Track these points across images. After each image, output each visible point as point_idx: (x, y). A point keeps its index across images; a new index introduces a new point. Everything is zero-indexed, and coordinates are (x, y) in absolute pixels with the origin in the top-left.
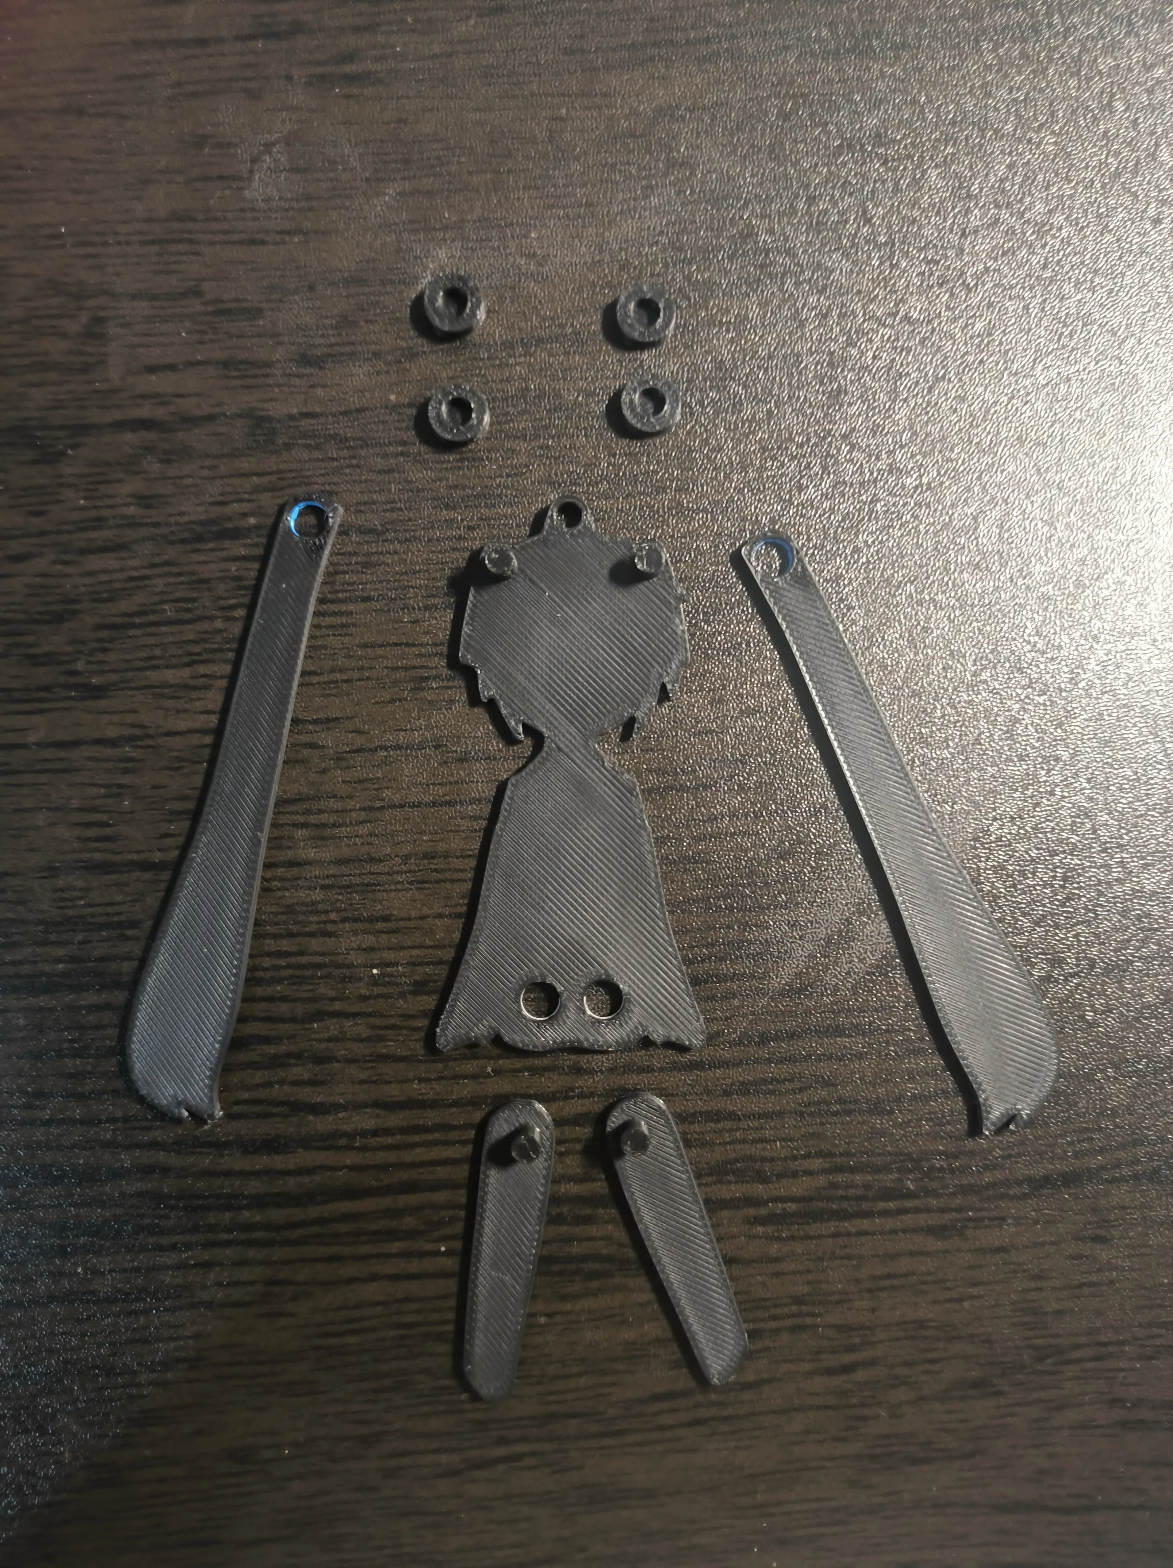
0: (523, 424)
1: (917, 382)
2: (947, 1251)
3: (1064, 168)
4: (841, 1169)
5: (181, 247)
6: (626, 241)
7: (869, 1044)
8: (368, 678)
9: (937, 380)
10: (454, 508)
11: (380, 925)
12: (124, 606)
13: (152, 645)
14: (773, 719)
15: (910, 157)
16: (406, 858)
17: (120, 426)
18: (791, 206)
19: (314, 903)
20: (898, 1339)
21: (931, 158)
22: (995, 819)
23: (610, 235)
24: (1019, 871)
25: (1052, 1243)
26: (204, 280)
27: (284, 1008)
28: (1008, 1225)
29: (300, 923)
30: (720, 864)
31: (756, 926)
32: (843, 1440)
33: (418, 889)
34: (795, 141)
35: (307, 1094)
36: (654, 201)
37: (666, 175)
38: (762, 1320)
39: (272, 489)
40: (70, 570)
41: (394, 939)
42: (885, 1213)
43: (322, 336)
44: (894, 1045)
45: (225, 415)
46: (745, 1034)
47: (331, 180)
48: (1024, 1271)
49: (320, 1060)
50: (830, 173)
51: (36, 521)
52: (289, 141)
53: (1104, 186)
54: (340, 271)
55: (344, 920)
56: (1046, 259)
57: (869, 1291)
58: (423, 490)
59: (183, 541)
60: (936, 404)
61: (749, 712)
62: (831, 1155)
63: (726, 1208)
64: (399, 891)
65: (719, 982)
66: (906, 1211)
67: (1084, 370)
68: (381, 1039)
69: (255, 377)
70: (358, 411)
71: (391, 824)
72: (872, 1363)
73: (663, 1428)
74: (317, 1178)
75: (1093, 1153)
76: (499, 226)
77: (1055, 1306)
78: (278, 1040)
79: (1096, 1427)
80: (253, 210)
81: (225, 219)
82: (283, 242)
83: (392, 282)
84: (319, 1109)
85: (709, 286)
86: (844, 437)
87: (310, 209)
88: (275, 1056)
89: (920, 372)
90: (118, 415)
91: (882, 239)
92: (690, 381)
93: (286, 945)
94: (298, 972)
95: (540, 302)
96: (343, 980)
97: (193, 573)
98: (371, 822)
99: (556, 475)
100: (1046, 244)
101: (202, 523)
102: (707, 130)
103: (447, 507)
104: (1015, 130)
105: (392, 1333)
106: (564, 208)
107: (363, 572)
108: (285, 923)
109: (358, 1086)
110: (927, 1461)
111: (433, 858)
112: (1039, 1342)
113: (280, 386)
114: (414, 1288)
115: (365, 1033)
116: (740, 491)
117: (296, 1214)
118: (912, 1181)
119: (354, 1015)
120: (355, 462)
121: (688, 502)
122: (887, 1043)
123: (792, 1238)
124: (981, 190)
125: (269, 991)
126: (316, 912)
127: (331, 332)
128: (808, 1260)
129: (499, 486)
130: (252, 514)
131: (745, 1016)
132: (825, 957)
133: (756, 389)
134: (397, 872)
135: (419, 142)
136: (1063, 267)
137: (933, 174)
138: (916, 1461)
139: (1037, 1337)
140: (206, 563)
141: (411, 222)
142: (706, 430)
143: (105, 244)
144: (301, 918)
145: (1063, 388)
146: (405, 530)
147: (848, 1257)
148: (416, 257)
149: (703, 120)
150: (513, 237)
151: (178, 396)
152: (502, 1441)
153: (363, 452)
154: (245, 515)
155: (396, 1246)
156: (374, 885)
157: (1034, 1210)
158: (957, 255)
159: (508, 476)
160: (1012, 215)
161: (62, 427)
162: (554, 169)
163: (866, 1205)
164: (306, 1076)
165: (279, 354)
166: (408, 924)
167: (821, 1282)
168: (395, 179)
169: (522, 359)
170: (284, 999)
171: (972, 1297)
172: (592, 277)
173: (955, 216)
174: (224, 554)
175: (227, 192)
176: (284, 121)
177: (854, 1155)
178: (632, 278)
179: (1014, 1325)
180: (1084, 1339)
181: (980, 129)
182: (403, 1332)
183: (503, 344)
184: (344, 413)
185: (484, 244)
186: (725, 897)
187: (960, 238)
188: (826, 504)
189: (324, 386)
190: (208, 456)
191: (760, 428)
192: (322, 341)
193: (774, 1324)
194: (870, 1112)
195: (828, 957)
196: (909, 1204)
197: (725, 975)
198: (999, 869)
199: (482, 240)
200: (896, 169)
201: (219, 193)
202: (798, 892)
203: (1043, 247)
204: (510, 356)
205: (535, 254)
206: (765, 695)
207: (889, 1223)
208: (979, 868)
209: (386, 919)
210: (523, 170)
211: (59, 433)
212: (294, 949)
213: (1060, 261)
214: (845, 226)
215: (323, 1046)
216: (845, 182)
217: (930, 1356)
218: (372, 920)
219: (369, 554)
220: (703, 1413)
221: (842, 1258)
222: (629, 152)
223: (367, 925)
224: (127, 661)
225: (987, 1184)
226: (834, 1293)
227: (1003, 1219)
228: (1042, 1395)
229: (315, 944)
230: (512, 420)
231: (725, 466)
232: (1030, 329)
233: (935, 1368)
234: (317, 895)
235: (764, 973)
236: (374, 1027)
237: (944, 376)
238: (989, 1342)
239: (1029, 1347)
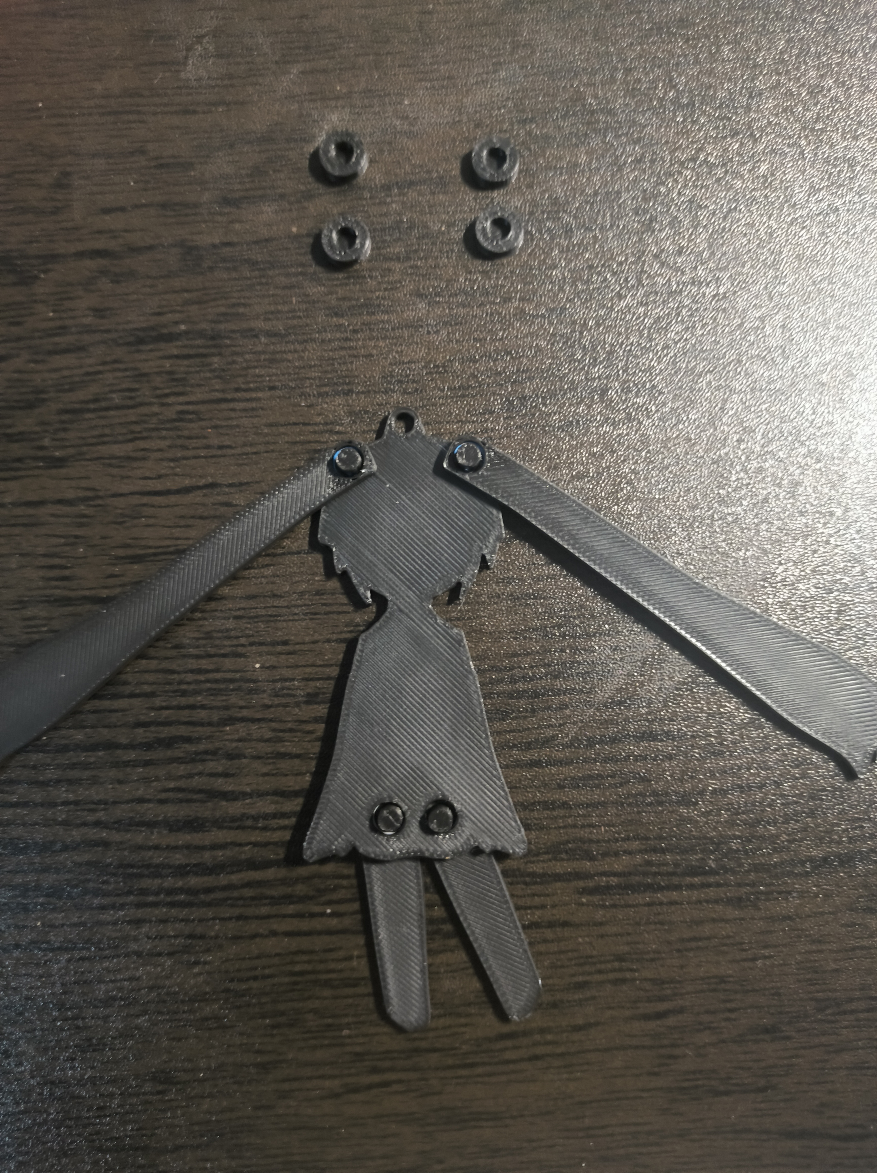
0: (398, 249)
1: (714, 212)
2: (743, 919)
3: (832, 42)
4: (655, 850)
5: (131, 117)
6: (480, 105)
7: (677, 747)
8: (273, 451)
9: (730, 211)
10: (342, 316)
11: (279, 648)
12: (81, 395)
13: (103, 426)
14: (598, 483)
15: (707, 37)
16: (302, 594)
17: (80, 255)
18: (612, 76)
19: (228, 630)
20: (702, 991)
21: (724, 36)
22: (780, 564)
23: (467, 101)
24: (801, 606)
25: (830, 913)
26: (148, 141)
27: (203, 714)
28: (793, 897)
29: (216, 646)
30: (555, 599)
31: (585, 650)
32: (656, 1074)
33: (311, 619)
34: (615, 26)
35: (220, 784)
36: (503, 74)
37: (512, 53)
38: (590, 974)
39: (199, 302)
40: (40, 367)
41: (292, 660)
42: (691, 887)
43: (240, 183)
44: (698, 748)
45: (163, 246)
46: (575, 739)
47: (248, 63)
48: (806, 936)
49: (230, 756)
50: (643, 50)
51: (15, 330)
52: (216, 33)
53: (865, 56)
54: (255, 132)
55: (252, 644)
56: (818, 114)
57: (679, 951)
58: (318, 302)
59: (129, 344)
60: (730, 230)
61: (579, 477)
62: (647, 839)
63: (559, 881)
64: (296, 620)
65: (554, 695)
66: (709, 885)
67: (850, 202)
68: (281, 740)
69: (187, 215)
70: (267, 240)
71: (290, 567)
72: (681, 1011)
73: (508, 1062)
74: (228, 853)
75: (863, 839)
76: (380, 96)
77: (833, 966)
78: (199, 739)
79: (868, 1068)
80: (187, 87)
81: (166, 95)
82: (211, 112)
83: (295, 140)
84: (225, 796)
85: (546, 138)
86: (656, 256)
87: (232, 86)
88: (197, 753)
89: (717, 204)
90: (80, 247)
91: (685, 101)
92: (531, 213)
93: (204, 664)
94: (214, 686)
95: (412, 154)
96: (250, 691)
97: (136, 369)
98: (273, 565)
99: (423, 288)
100: (818, 102)
101: (143, 329)
102: (544, 19)
103: (336, 315)
104: (793, 13)
105: (287, 980)
106: (431, 80)
107: (270, 367)
108: (204, 646)
109: (261, 778)
110: (727, 1093)
111: (323, 594)
112: (820, 995)
113: (205, 222)
114: (304, 943)
115: (269, 735)
116: (571, 301)
117: (208, 881)
118: (713, 860)
119: (259, 720)
120: (264, 280)
121: (529, 310)
122: (692, 746)
123: (614, 906)
124: (765, 60)
125: (191, 700)
126: (229, 638)
127: (246, 180)
128: (627, 924)
129: (378, 298)
130: (183, 322)
131: (575, 723)
132: (641, 676)
133: (584, 220)
134: (295, 606)
135: (318, 32)
136: (832, 120)
137: (726, 49)
138: (718, 1093)
139: (818, 992)
140: (146, 360)
141: (311, 94)
142: (544, 252)
143: (72, 116)
144: (218, 642)
145: (833, 218)
146: (304, 334)
147: (661, 923)
148: (314, 121)
149: (541, 11)
150: (390, 104)
151: (126, 231)
152: (375, 1070)
153: (271, 273)
154: (176, 323)
155: (291, 909)
156: (276, 616)
157: (815, 886)
158: (745, 113)
159: (386, 289)
160: (790, 80)
161: (37, 257)
162: (423, 51)
163: (676, 880)
164: (220, 769)
165: (206, 197)
166: (303, 647)
167: (638, 943)
168: (298, 61)
169: (397, 199)
170: (203, 707)
171: (765, 957)
172: (453, 133)
173: (744, 82)
174: (160, 354)
175: (167, 74)
176: (212, 18)
177: (665, 838)
178: (485, 134)
179: (799, 981)
180: (857, 994)
181: (764, 13)
182: (294, 979)
183: (382, 187)
184: (256, 243)
185: (367, 110)
186: (560, 626)
187: (748, 100)
188: (641, 310)
189: (241, 222)
190: (149, 277)
191: (587, 251)
192: (239, 187)
193: (598, 977)
194: (679, 803)
195: (643, 675)
196: (711, 879)
197: (559, 690)
198: (784, 604)
199: (366, 107)
200: (696, 47)
201: (161, 75)
202: (619, 622)
203: (816, 105)
204: (387, 196)
205: (407, 117)
206: (592, 463)
207: (695, 895)
208: (767, 604)
209: (285, 643)
210: (399, 52)
211: (34, 262)
212: (211, 667)
213: (828, 116)
214: (654, 92)
215: (234, 745)
216: (654, 57)
217: (728, 1005)
218: (274, 644)
219: (274, 352)
220: (540, 1050)
221: (656, 923)
222: (483, 37)
223: (270, 648)
224: (83, 438)
225: (775, 862)
226: (648, 953)
227: (789, 893)
228: (823, 1039)
229: (228, 663)
230: (389, 246)
231: (559, 281)
232: (805, 170)
233: (733, 1016)
234: (230, 624)
235: (590, 688)
236: (274, 730)
237: (736, 208)
238: (779, 994)
239: (812, 999)
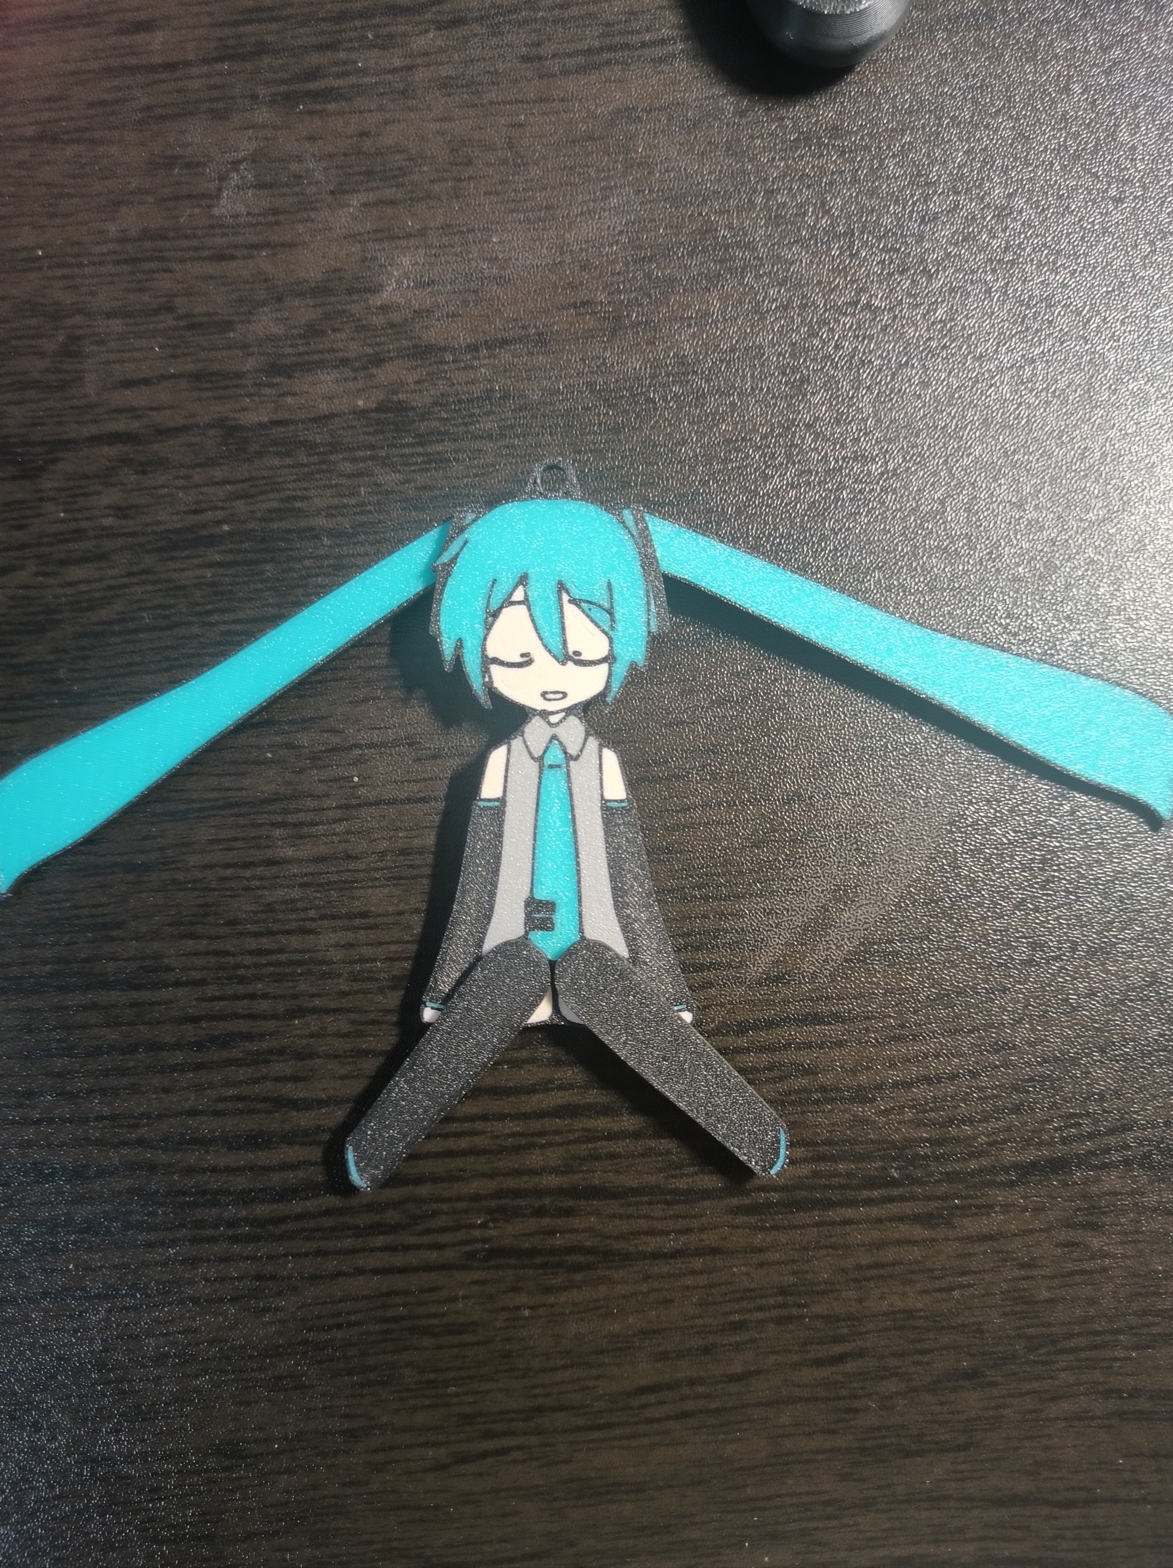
0: (489, 425)
1: (880, 369)
2: (934, 1240)
3: (1022, 152)
4: (822, 1158)
5: (153, 265)
6: (587, 242)
7: (849, 1032)
8: (342, 679)
9: (900, 366)
10: (423, 509)
11: (357, 922)
12: (103, 614)
13: (132, 652)
14: (744, 709)
15: (867, 148)
16: (383, 854)
17: (96, 440)
18: (749, 200)
19: (292, 901)
20: (886, 1329)
21: (889, 147)
22: (971, 803)
23: (570, 237)
24: (997, 854)
25: (1041, 1230)
26: (176, 296)
27: (265, 1005)
28: (996, 1212)
29: (279, 921)
30: (694, 853)
31: (732, 915)
32: (833, 1432)
33: (394, 885)
34: (752, 137)
35: (291, 1090)
36: (614, 201)
37: (624, 175)
38: (749, 1311)
39: (245, 496)
40: (51, 581)
41: (373, 936)
42: (868, 1202)
43: (291, 346)
44: (874, 1032)
45: (198, 426)
46: (724, 1024)
47: (297, 194)
48: (1014, 1259)
49: (300, 1056)
50: (788, 167)
51: (18, 535)
52: (255, 158)
53: (1064, 167)
54: (308, 282)
55: (323, 917)
56: (1007, 242)
57: (856, 1280)
58: (392, 492)
59: (159, 550)
60: (900, 390)
61: (721, 702)
62: (814, 1144)
63: (709, 1198)
64: (377, 887)
65: (697, 972)
66: (891, 1200)
67: (1049, 351)
68: (361, 1034)
69: (226, 388)
70: (326, 417)
71: (367, 821)
72: (861, 1353)
73: (650, 1421)
74: (301, 1174)
75: (1080, 1138)
76: (462, 232)
77: (1045, 1294)
78: (262, 1036)
79: (1092, 1418)
80: (222, 226)
81: (195, 236)
82: (251, 257)
83: (358, 291)
84: (295, 1104)
85: (669, 281)
86: (809, 426)
87: (277, 223)
88: (258, 1053)
89: (883, 359)
90: (94, 430)
91: (841, 229)
92: (653, 376)
93: (266, 943)
94: (278, 970)
95: (503, 305)
96: (324, 976)
97: (170, 581)
98: (347, 820)
99: (522, 473)
100: (1007, 228)
101: (177, 531)
102: (664, 130)
103: (416, 508)
104: (972, 117)
105: (377, 1327)
106: (526, 211)
107: (335, 575)
108: (264, 921)
109: (339, 1082)
110: (919, 1453)
111: (409, 854)
112: (1031, 1331)
113: (250, 395)
114: (398, 1282)
115: (347, 1028)
116: (705, 483)
117: (277, 1209)
118: (896, 1169)
119: (335, 1011)
120: (324, 467)
121: (654, 496)
122: (867, 1030)
123: (775, 1228)
124: (940, 177)
125: (250, 989)
126: (294, 910)
127: (299, 342)
128: (792, 1249)
129: (466, 486)
130: (225, 521)
131: (722, 1005)
132: (802, 944)
133: (719, 382)
134: (375, 869)
135: (382, 154)
136: (1024, 249)
137: (891, 163)
138: (908, 1454)
139: (1029, 1327)
140: (183, 570)
141: (375, 231)
142: (670, 425)
143: (80, 265)
144: (280, 916)
145: (1028, 370)
146: (376, 533)
147: (833, 1247)
148: (381, 266)
149: (659, 121)
150: (475, 242)
151: (152, 409)
152: (489, 1435)
153: (333, 458)
154: (219, 523)
155: (379, 1241)
156: (351, 882)
157: (1022, 1198)
158: (917, 242)
159: (475, 475)
160: (971, 200)
161: (43, 443)
162: (514, 175)
163: (851, 1194)
164: (289, 1072)
165: (250, 364)
166: (386, 920)
167: (807, 1272)
168: (359, 191)
169: (486, 361)
170: (265, 996)
171: (962, 1286)
172: (553, 278)
173: (914, 204)
174: (198, 561)
175: (196, 210)
176: (250, 138)
177: (837, 1143)
178: (593, 278)
179: (1005, 1314)
180: (1077, 1329)
181: (937, 118)
182: (386, 1326)
183: (468, 347)
184: (314, 420)
185: (447, 250)
186: (700, 887)
187: (919, 226)
188: (792, 493)
189: (293, 394)
190: (182, 466)
191: (724, 421)
192: (290, 350)
193: (759, 1315)
194: (852, 1100)
195: (805, 944)
196: (895, 1192)
197: (702, 965)
198: (975, 853)
199: (445, 246)
200: (853, 160)
201: (189, 212)
202: (773, 880)
203: (1004, 230)
204: (474, 358)
205: (496, 258)
206: (735, 685)
207: (875, 1212)
208: (955, 852)
209: (364, 915)
210: (484, 177)
211: (38, 449)
212: (275, 946)
213: (1020, 244)
214: (803, 219)
215: (304, 1041)
216: (803, 175)
217: (919, 1346)
218: (350, 916)
219: (340, 557)
220: (689, 1406)
221: (827, 1247)
222: (588, 155)
223: (346, 922)
224: (108, 668)
225: (973, 1170)
226: (820, 1284)
227: (991, 1207)
228: (1036, 1385)
229: (295, 942)
230: (478, 421)
231: (690, 459)
232: (993, 313)
233: (926, 1359)
234: (295, 893)
235: (740, 962)
236: (353, 1022)
237: (907, 362)
238: (982, 1332)
239: (1020, 1336)
